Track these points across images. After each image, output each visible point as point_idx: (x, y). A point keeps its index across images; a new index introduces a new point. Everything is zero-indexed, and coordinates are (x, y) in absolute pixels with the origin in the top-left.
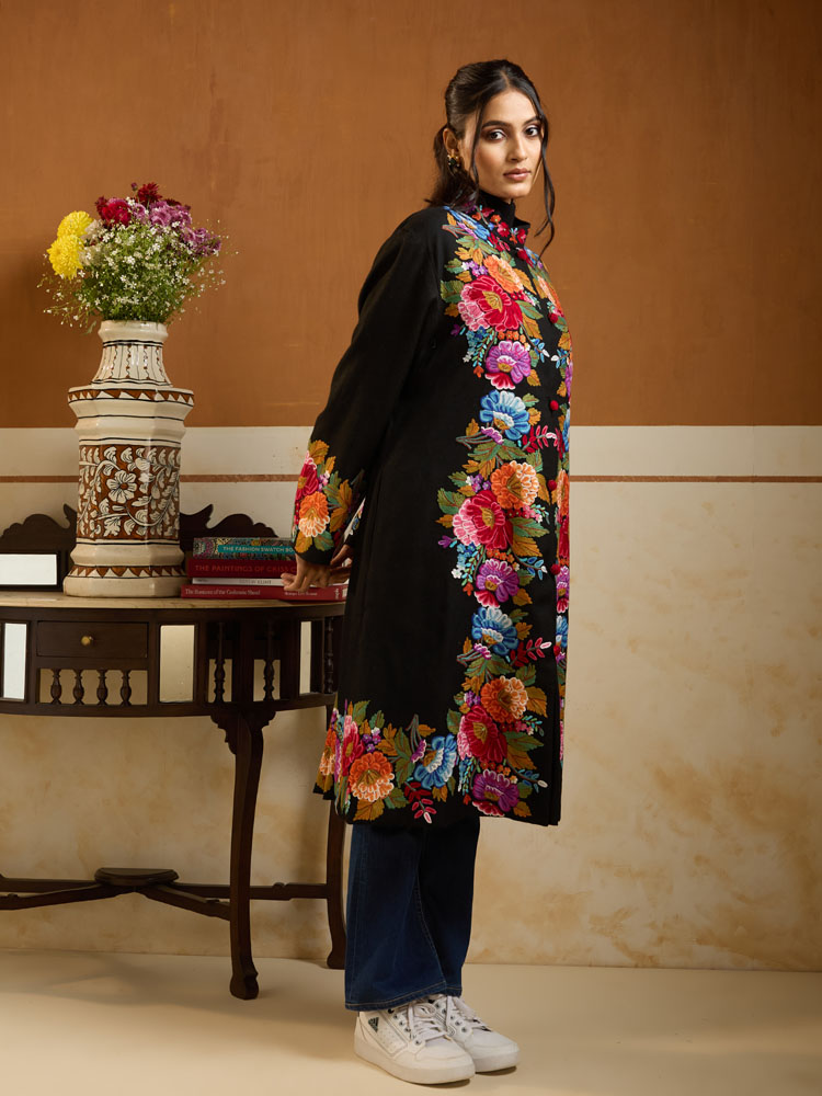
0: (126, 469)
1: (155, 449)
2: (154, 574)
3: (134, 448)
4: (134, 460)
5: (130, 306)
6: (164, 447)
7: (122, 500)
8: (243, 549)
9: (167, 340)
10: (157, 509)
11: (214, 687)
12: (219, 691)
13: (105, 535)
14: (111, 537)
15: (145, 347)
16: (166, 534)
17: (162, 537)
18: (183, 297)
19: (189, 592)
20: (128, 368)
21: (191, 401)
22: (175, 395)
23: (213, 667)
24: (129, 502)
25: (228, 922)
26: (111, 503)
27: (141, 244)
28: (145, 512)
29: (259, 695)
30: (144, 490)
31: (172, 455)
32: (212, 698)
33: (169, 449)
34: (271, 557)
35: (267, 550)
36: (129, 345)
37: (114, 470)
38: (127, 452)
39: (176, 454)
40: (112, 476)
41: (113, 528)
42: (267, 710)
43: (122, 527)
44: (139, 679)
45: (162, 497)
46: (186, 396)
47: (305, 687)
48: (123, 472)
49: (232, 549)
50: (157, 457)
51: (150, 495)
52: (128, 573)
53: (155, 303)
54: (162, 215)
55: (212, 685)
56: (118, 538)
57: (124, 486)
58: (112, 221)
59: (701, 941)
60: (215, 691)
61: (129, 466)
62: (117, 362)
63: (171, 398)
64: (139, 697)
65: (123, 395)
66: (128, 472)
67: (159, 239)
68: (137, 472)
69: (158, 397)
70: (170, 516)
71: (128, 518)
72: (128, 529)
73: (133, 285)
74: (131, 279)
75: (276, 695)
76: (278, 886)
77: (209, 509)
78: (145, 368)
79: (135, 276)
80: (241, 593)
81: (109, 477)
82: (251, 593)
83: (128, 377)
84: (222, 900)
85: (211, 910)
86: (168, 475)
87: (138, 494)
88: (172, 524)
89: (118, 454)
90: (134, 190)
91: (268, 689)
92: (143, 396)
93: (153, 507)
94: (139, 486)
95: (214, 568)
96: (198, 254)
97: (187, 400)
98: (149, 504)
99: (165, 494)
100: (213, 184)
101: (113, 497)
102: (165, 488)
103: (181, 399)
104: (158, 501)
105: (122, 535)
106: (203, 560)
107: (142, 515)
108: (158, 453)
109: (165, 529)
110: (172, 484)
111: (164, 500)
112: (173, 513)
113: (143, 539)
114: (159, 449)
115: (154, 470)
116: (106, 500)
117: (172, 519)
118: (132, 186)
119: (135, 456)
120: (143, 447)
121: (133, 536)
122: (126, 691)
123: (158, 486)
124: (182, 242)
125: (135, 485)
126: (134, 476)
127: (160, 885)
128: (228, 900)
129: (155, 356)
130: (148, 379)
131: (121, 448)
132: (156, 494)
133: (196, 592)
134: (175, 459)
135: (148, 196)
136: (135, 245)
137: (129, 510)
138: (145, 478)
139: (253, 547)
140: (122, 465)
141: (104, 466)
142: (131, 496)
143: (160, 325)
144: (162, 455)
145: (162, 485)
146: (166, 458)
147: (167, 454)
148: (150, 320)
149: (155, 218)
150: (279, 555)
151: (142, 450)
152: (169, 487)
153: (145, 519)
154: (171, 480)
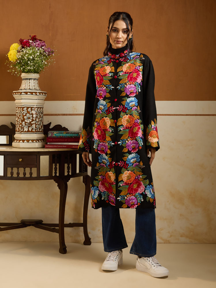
0: (29, 114)
1: (37, 108)
2: (37, 141)
3: (32, 108)
4: (31, 111)
5: (30, 69)
6: (39, 107)
7: (28, 122)
8: (61, 135)
9: (39, 78)
10: (38, 124)
11: (54, 172)
12: (56, 173)
13: (24, 131)
14: (25, 132)
15: (34, 80)
16: (40, 131)
17: (39, 132)
18: (44, 67)
19: (47, 146)
20: (29, 86)
21: (46, 95)
22: (42, 93)
23: (54, 167)
24: (30, 122)
25: (58, 234)
26: (25, 123)
27: (34, 53)
28: (35, 125)
29: (66, 174)
30: (34, 119)
31: (41, 109)
32: (54, 175)
33: (41, 108)
34: (69, 137)
35: (68, 135)
36: (30, 80)
37: (26, 114)
38: (30, 109)
39: (42, 109)
40: (26, 115)
41: (26, 129)
42: (68, 178)
43: (28, 129)
44: (34, 170)
45: (39, 121)
46: (45, 93)
47: (78, 171)
48: (28, 114)
49: (58, 135)
50: (38, 110)
51: (36, 120)
52: (30, 141)
53: (37, 68)
54: (38, 44)
55: (54, 171)
56: (27, 132)
57: (29, 118)
58: (25, 46)
59: (181, 236)
60: (55, 173)
61: (30, 113)
62: (26, 84)
63: (41, 94)
64: (35, 175)
65: (29, 93)
66: (30, 114)
67: (38, 51)
68: (32, 114)
69: (38, 94)
70: (41, 126)
71: (30, 126)
72: (30, 129)
73: (32, 64)
74: (31, 62)
75: (70, 174)
76: (70, 224)
77: (50, 123)
78: (34, 86)
79: (32, 61)
80: (61, 147)
81: (25, 116)
82: (64, 146)
83: (29, 88)
84: (56, 228)
85: (54, 230)
86: (40, 115)
87: (33, 120)
88: (42, 128)
89: (27, 109)
90: (30, 37)
91: (68, 172)
92: (34, 94)
93: (37, 124)
94: (33, 118)
95: (54, 140)
96: (49, 55)
97: (45, 95)
98: (36, 123)
99: (40, 120)
100: (50, 35)
101: (26, 121)
102: (40, 118)
103: (44, 94)
104: (38, 122)
105: (28, 131)
106: (51, 138)
107: (34, 126)
108: (38, 109)
109: (40, 129)
110: (42, 117)
111: (39, 122)
112: (42, 125)
113: (34, 132)
114: (38, 108)
115: (37, 114)
116: (24, 122)
117: (42, 126)
118: (30, 36)
119: (32, 110)
120: (34, 107)
121: (32, 131)
122: (31, 174)
123: (38, 118)
124: (44, 52)
125: (32, 118)
126: (32, 115)
127: (38, 224)
128: (58, 228)
129: (36, 83)
130: (35, 89)
131: (28, 108)
132: (37, 120)
133: (49, 146)
134: (42, 110)
135: (34, 39)
136: (32, 53)
137: (30, 124)
138: (34, 116)
139: (64, 134)
140: (28, 112)
141: (23, 113)
142: (31, 121)
143: (38, 74)
144: (39, 109)
145: (39, 118)
146: (40, 110)
147: (40, 109)
148: (35, 73)
149: (37, 45)
150: (71, 136)
151: (34, 108)
152: (41, 118)
153: (35, 127)
154: (41, 116)
